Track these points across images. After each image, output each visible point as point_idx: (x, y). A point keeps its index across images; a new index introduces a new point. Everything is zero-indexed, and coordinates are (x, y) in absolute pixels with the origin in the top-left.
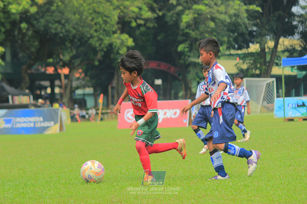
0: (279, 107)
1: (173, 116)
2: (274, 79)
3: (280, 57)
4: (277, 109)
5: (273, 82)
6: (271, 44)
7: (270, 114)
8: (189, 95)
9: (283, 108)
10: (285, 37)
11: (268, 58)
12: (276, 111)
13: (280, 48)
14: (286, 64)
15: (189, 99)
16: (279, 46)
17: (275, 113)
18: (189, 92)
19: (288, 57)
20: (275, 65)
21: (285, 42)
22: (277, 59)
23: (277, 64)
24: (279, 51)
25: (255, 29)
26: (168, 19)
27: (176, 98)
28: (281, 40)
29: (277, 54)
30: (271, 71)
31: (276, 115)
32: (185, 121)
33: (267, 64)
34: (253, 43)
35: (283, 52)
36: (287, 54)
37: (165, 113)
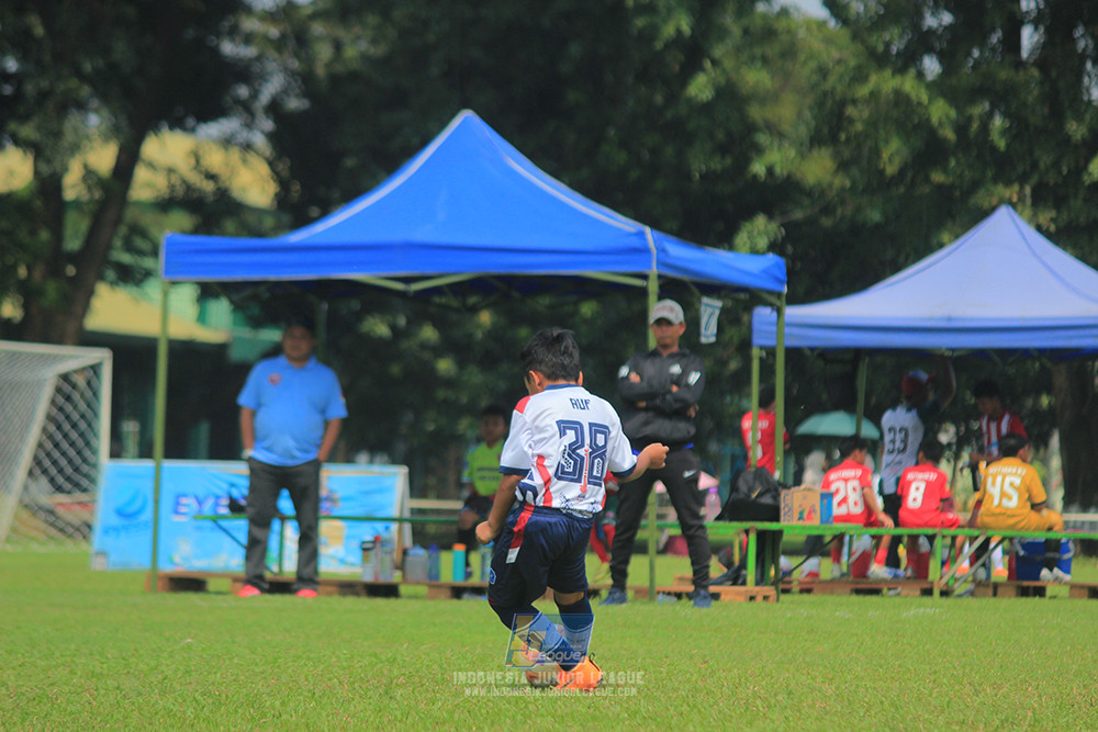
0: (120, 513)
2: (103, 357)
3: (143, 234)
4: (115, 520)
5: (95, 369)
7: (70, 547)
9: (148, 515)
11: (75, 235)
12: (106, 531)
13: (146, 185)
16: (141, 174)
17: (98, 541)
20: (111, 274)
22: (129, 247)
23: (129, 276)
24: (138, 204)
29: (130, 214)
30: (86, 306)
31: (102, 554)
33: (71, 270)
35: (165, 205)
36: (181, 220)
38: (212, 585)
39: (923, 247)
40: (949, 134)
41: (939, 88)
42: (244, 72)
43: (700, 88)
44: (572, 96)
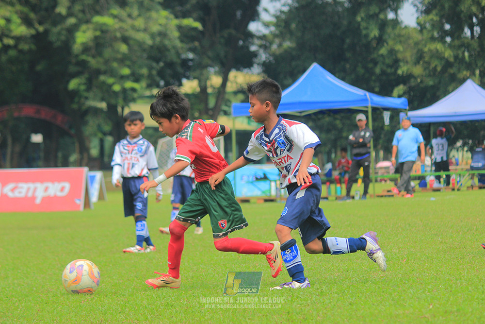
1: (59, 194)
2: (221, 139)
3: (230, 101)
5: (219, 141)
6: (216, 80)
8: (85, 161)
10: (238, 69)
11: (212, 102)
13: (230, 87)
14: (239, 112)
15: (87, 165)
16: (229, 84)
18: (85, 156)
19: (243, 101)
20: (222, 113)
21: (239, 78)
22: (226, 105)
23: (226, 113)
24: (229, 93)
25: (191, 56)
26: (52, 38)
27: (66, 164)
28: (233, 74)
29: (226, 96)
32: (78, 202)
33: (210, 113)
34: (188, 78)
35: (235, 93)
36: (241, 97)
37: (46, 189)
38: (252, 201)
39: (446, 93)
40: (452, 60)
41: (450, 46)
42: (255, 55)
43: (383, 51)
44: (348, 55)
